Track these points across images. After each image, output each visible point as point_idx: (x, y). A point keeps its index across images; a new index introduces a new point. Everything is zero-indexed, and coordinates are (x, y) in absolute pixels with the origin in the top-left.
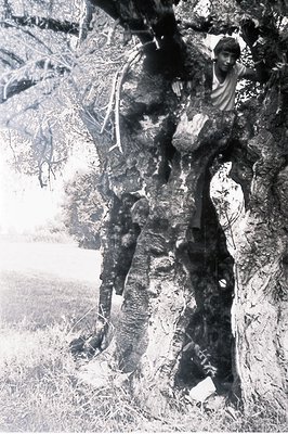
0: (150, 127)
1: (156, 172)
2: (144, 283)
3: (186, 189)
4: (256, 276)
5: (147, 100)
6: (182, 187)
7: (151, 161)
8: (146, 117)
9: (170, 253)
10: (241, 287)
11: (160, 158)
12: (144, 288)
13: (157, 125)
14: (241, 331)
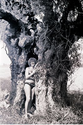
0: (13, 41)
1: (18, 53)
2: (16, 81)
3: (24, 57)
4: (40, 80)
5: (11, 35)
6: (23, 57)
7: (16, 50)
8: (12, 39)
9: (21, 74)
10: (36, 82)
11: (18, 49)
12: (15, 83)
13: (15, 41)
14: (37, 94)
